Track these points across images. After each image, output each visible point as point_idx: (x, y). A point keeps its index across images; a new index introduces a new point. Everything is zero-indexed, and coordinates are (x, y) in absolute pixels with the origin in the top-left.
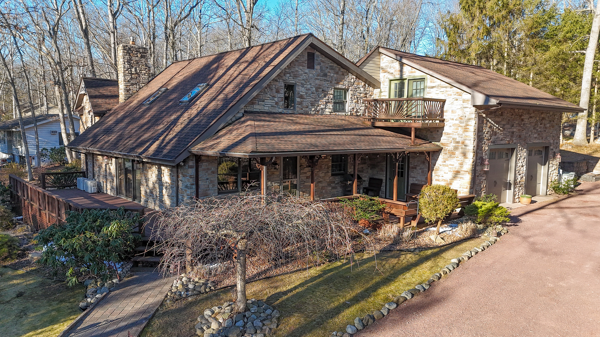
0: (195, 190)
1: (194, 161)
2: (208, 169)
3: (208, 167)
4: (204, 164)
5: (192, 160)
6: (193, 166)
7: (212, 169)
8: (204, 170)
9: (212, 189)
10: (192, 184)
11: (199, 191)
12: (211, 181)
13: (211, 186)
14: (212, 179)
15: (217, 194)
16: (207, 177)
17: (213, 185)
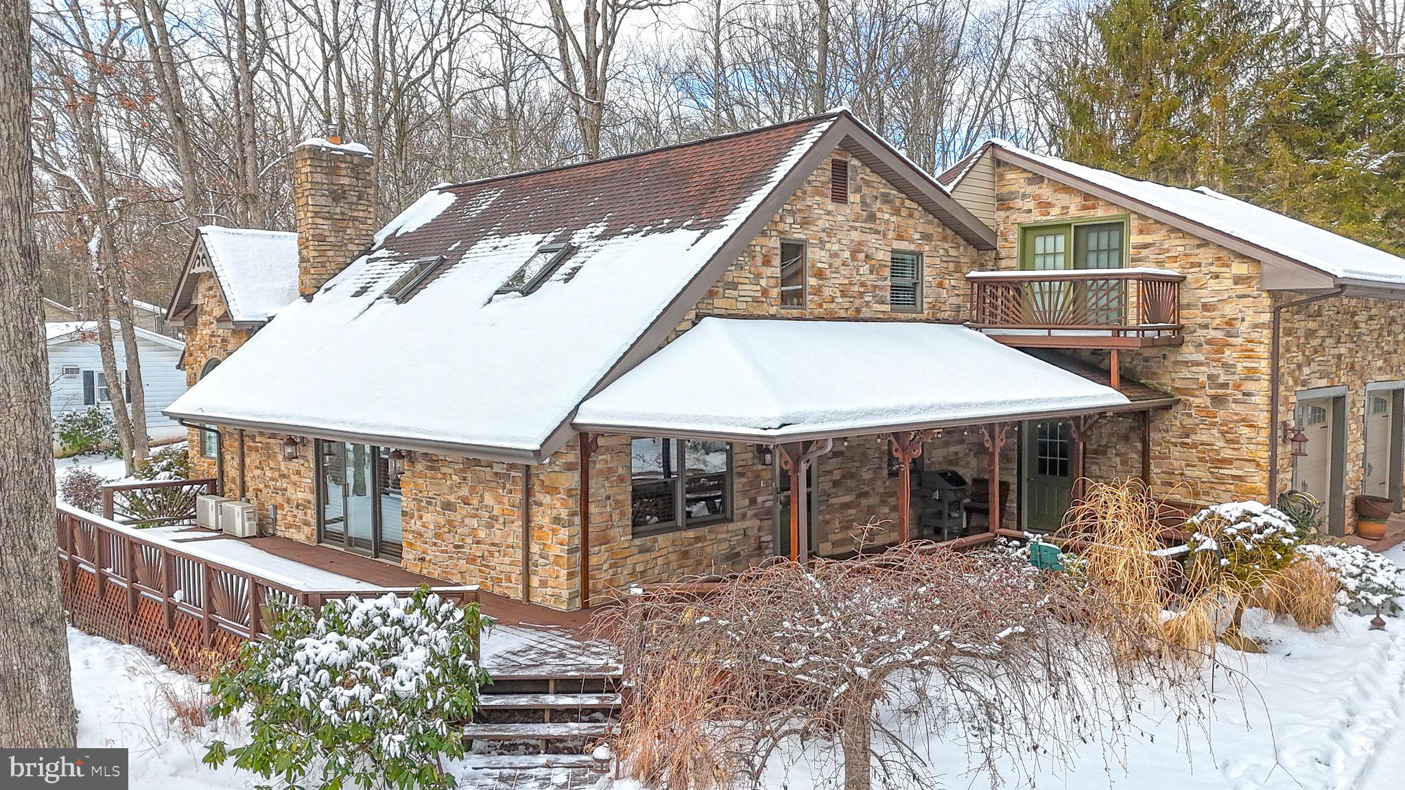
0: (579, 528)
6: (575, 464)
10: (573, 514)
11: (590, 529)
12: (617, 502)
13: (616, 517)
14: (618, 497)
15: (631, 537)
16: (608, 493)
17: (622, 514)
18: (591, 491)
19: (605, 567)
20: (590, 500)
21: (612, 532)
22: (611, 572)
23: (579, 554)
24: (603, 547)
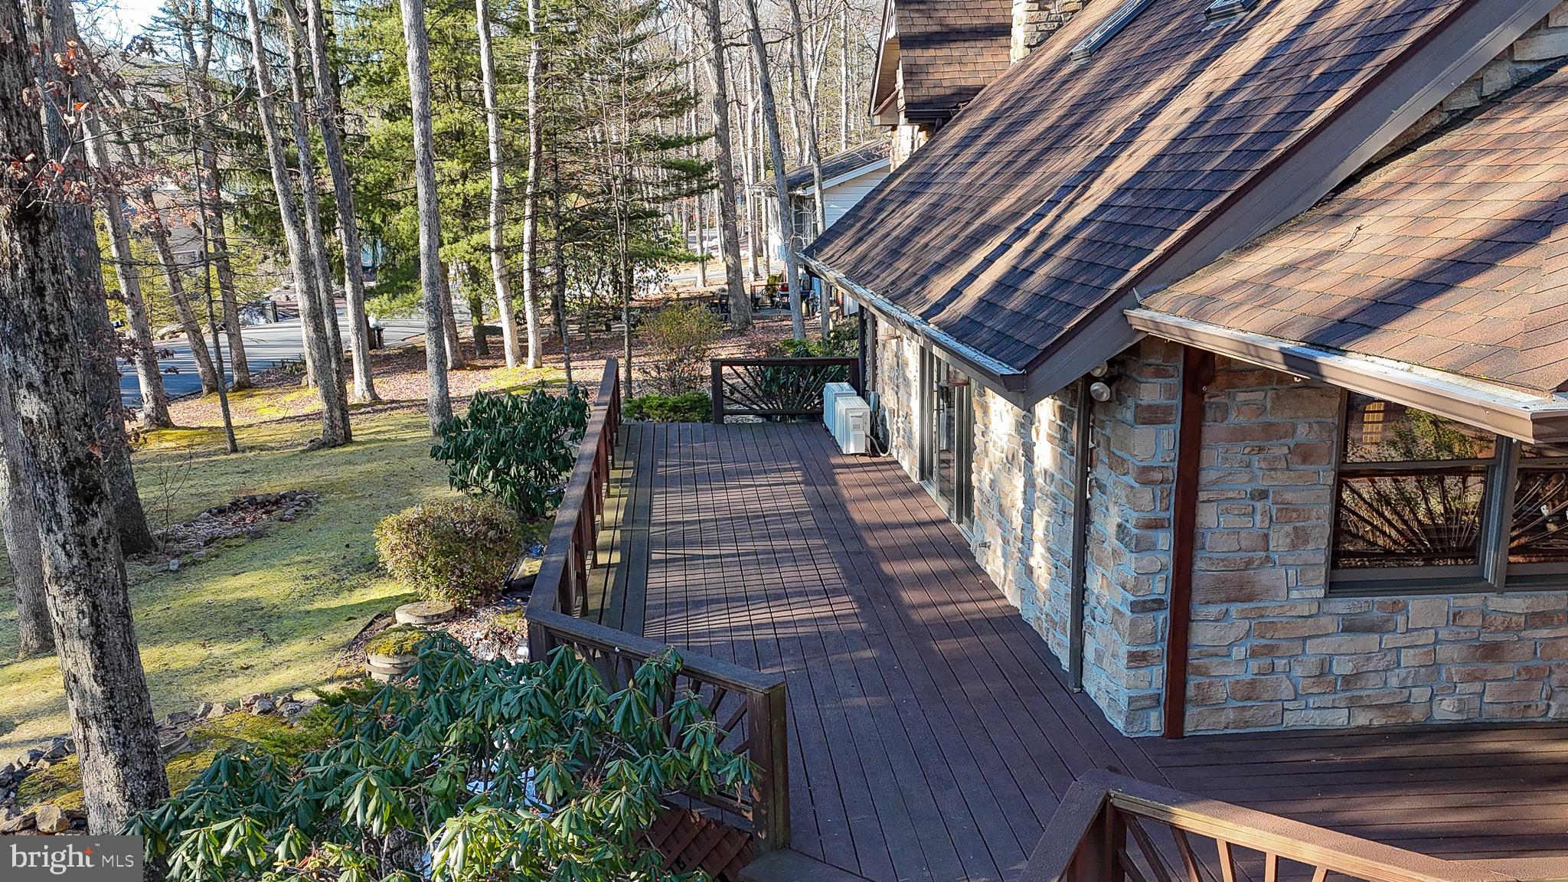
0: (1167, 560)
1: (1176, 381)
2: (1270, 431)
3: (1268, 418)
4: (1241, 397)
5: (1160, 372)
6: (1167, 410)
7: (1302, 430)
8: (1241, 435)
9: (1290, 560)
10: (1154, 525)
11: (1200, 564)
12: (1287, 510)
13: (1279, 541)
14: (1289, 496)
15: (1321, 593)
16: (1262, 483)
17: (1300, 538)
18: (1207, 476)
19: (1238, 652)
20: (1203, 496)
21: (1266, 577)
22: (1254, 665)
23: (1164, 616)
24: (1235, 608)
